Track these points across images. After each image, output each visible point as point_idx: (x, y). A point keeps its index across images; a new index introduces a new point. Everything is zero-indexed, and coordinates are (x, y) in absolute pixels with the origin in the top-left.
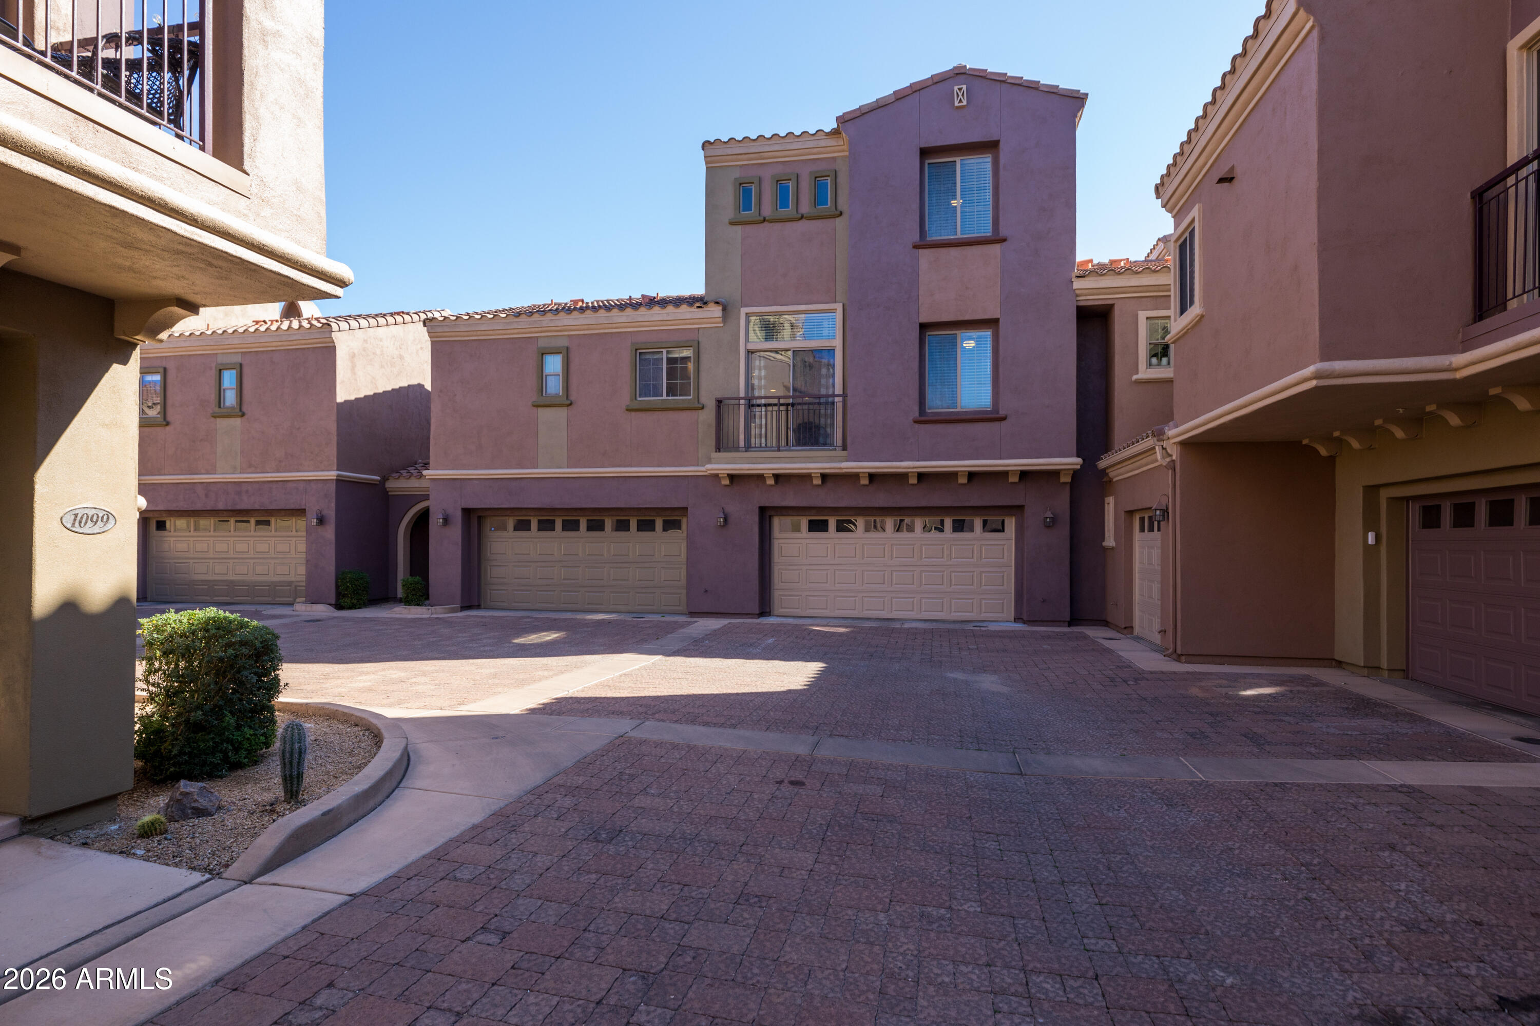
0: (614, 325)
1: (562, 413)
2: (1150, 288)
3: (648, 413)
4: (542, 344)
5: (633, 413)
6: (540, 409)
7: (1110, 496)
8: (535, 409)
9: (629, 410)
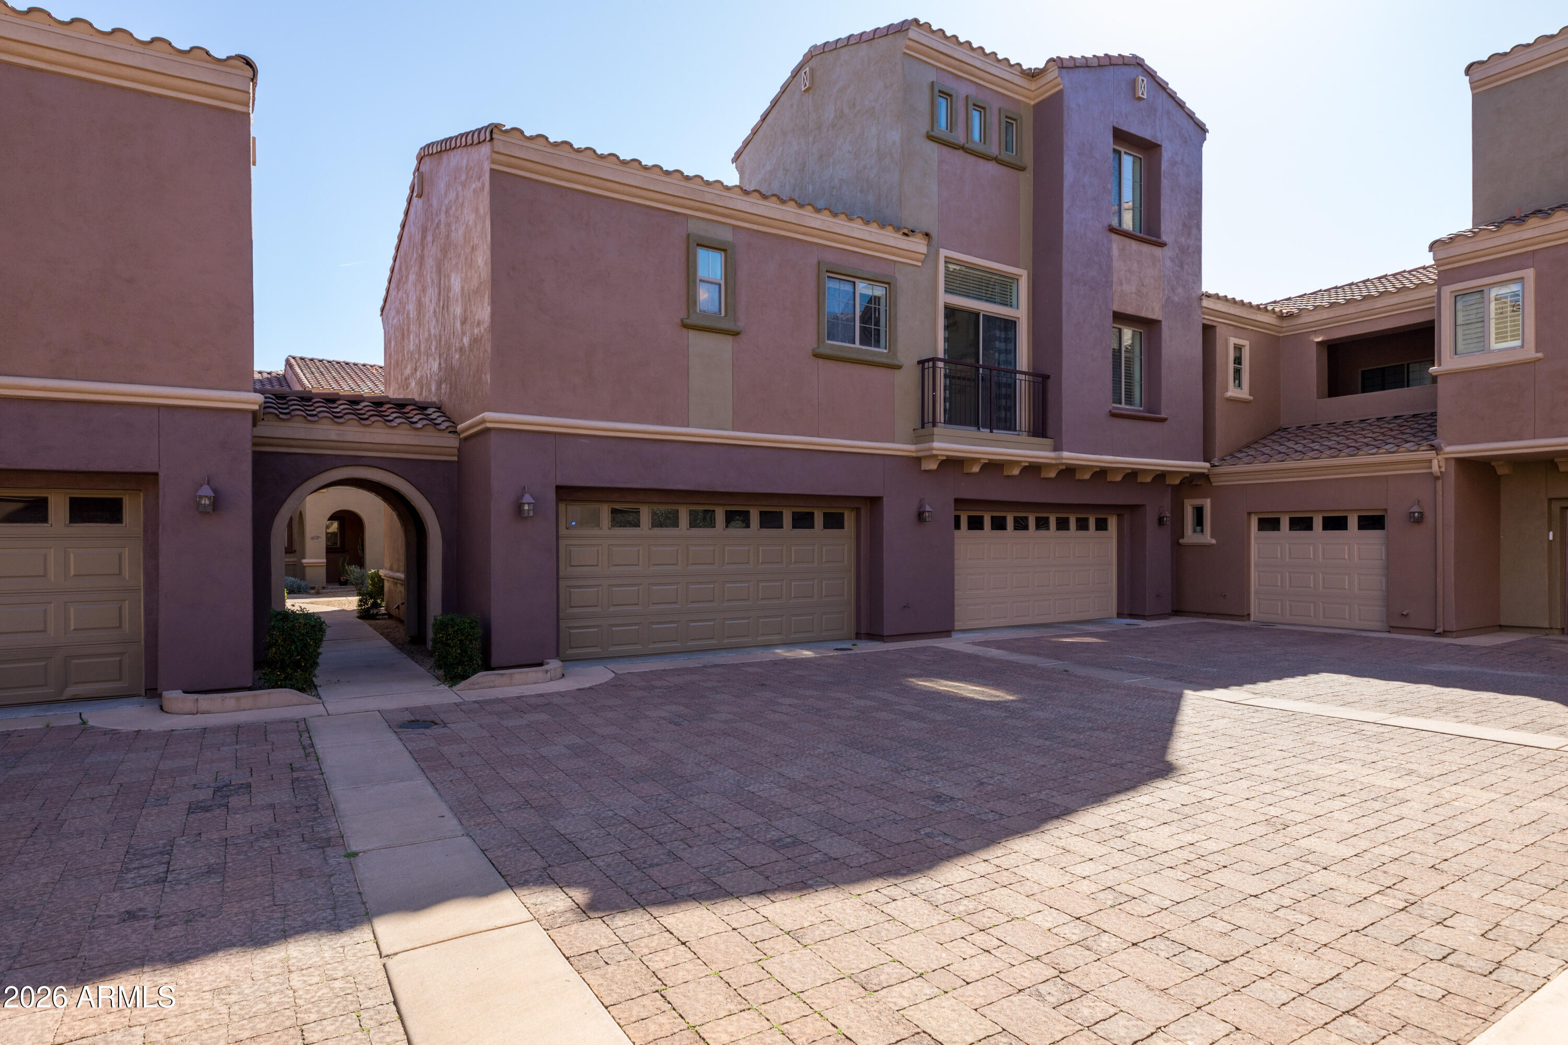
0: (803, 229)
1: (725, 344)
2: (1230, 317)
3: (841, 364)
4: (693, 228)
5: (820, 361)
6: (692, 334)
7: (1208, 498)
8: (685, 331)
9: (817, 356)
